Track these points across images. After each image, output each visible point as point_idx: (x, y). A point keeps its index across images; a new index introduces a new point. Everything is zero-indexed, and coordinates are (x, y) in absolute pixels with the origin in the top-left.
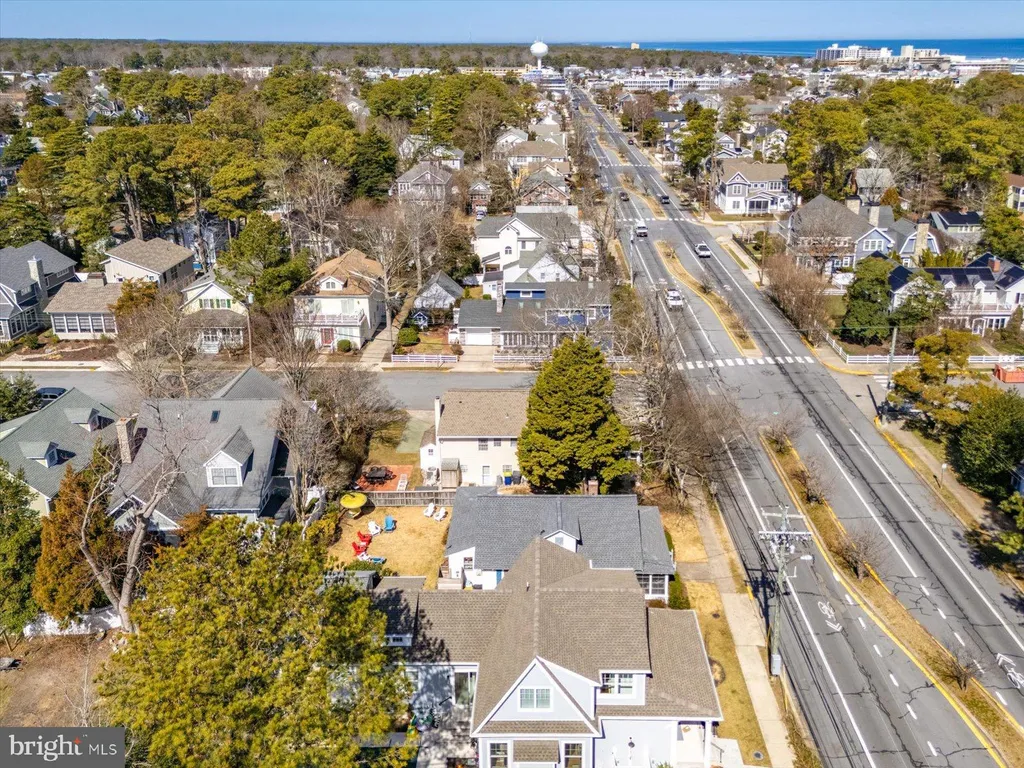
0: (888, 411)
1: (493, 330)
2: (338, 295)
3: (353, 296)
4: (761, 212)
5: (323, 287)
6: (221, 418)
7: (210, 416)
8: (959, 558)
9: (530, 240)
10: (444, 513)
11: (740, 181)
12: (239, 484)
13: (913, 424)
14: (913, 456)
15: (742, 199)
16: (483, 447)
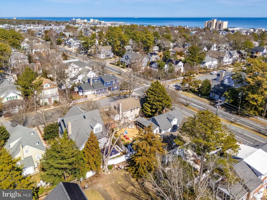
0: (177, 89)
1: (92, 90)
3: (54, 88)
4: (109, 57)
5: (45, 87)
6: (86, 117)
7: (84, 118)
9: (76, 68)
10: (134, 127)
11: (104, 50)
12: (101, 131)
13: (183, 91)
14: (190, 95)
15: (104, 55)
16: (132, 111)
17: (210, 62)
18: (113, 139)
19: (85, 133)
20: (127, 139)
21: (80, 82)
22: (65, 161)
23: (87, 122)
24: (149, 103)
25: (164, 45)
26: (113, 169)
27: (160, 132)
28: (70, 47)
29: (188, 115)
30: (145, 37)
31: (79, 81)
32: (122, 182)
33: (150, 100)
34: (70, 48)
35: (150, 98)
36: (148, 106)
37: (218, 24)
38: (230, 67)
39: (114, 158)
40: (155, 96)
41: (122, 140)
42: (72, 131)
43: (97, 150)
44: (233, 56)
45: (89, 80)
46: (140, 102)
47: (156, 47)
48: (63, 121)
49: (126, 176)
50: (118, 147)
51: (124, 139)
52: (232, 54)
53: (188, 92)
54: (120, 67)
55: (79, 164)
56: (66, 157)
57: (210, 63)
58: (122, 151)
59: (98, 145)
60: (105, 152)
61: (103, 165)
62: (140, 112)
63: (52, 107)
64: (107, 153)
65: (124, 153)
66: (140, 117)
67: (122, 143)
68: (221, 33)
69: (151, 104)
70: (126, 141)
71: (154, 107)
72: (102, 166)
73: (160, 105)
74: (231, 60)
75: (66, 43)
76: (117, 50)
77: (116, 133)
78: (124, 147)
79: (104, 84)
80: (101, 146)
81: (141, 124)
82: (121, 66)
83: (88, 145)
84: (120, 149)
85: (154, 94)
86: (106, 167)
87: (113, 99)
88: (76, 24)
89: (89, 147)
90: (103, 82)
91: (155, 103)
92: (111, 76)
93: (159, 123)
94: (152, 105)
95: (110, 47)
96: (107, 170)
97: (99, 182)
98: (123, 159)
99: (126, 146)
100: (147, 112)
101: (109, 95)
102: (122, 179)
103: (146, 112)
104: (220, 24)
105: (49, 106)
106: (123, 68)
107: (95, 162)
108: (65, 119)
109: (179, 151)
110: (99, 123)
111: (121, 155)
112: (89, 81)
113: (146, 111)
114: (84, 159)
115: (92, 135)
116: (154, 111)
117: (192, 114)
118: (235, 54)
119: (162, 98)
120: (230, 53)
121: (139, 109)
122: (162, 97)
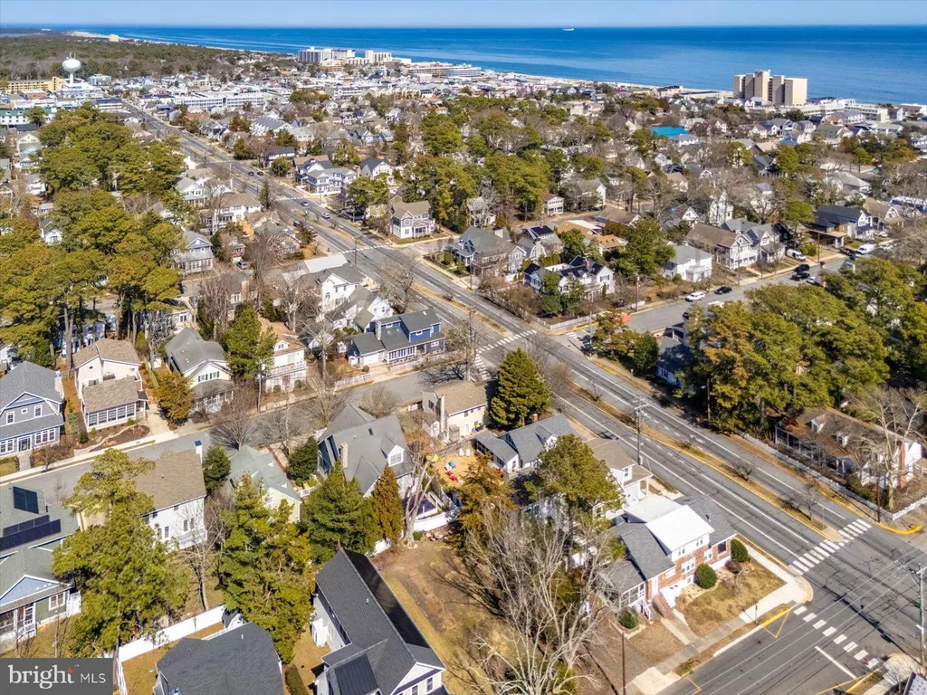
0: (586, 351)
1: (379, 352)
2: (287, 351)
3: (296, 350)
4: (422, 234)
5: (277, 349)
6: (374, 432)
7: (369, 433)
8: (657, 407)
9: (341, 286)
10: (470, 452)
11: (408, 216)
12: (402, 461)
13: (600, 355)
14: (613, 370)
15: (410, 228)
16: (466, 415)
17: (693, 262)
18: (424, 479)
19: (372, 465)
20: (453, 479)
21: (351, 325)
22: (345, 517)
23: (375, 442)
24: (502, 399)
25: (580, 192)
26: (422, 539)
27: (521, 466)
28: (312, 189)
29: (592, 424)
30: (522, 179)
31: (348, 321)
32: (437, 563)
33: (504, 393)
34: (313, 195)
35: (504, 388)
36: (500, 406)
37: (775, 88)
38: (751, 275)
39: (425, 518)
40: (514, 383)
41: (443, 482)
42: (349, 462)
43: (396, 499)
44: (759, 241)
45: (373, 325)
46: (487, 393)
47: (556, 199)
48: (330, 439)
49: (444, 554)
50: (434, 497)
51: (447, 479)
52: (757, 235)
53: (610, 359)
54: (450, 271)
55: (364, 524)
56: (346, 510)
57: (692, 266)
58: (441, 504)
59: (398, 490)
60: (408, 503)
61: (406, 529)
62: (485, 417)
63: (292, 399)
64: (412, 505)
65: (446, 509)
66: (485, 429)
67: (442, 488)
68: (774, 126)
69: (506, 402)
70: (451, 484)
71: (513, 408)
72: (402, 534)
73: (524, 405)
74: (755, 253)
75: (301, 176)
76: (443, 214)
77: (431, 466)
78: (445, 498)
79: (408, 337)
80: (402, 493)
81: (484, 447)
82: (454, 266)
83: (381, 490)
84: (438, 501)
85: (512, 380)
86: (410, 535)
87: (427, 378)
88: (319, 70)
89: (382, 493)
90: (406, 332)
91: (513, 400)
92: (425, 313)
93: (517, 447)
94: (509, 403)
95: (426, 205)
96: (413, 540)
97: (398, 561)
98: (442, 520)
99: (450, 494)
100: (500, 418)
101: (419, 367)
102: (437, 557)
103: (497, 418)
104: (784, 86)
105: (286, 396)
106: (458, 273)
107: (391, 522)
108: (335, 436)
109: (548, 508)
110: (399, 445)
111: (439, 513)
112: (373, 328)
113: (496, 415)
114: (374, 515)
115: (387, 471)
116: (513, 416)
117: (602, 423)
118: (765, 236)
119: (528, 390)
120: (751, 234)
121: (483, 409)
122: (527, 387)
